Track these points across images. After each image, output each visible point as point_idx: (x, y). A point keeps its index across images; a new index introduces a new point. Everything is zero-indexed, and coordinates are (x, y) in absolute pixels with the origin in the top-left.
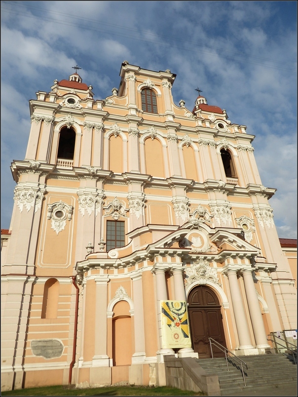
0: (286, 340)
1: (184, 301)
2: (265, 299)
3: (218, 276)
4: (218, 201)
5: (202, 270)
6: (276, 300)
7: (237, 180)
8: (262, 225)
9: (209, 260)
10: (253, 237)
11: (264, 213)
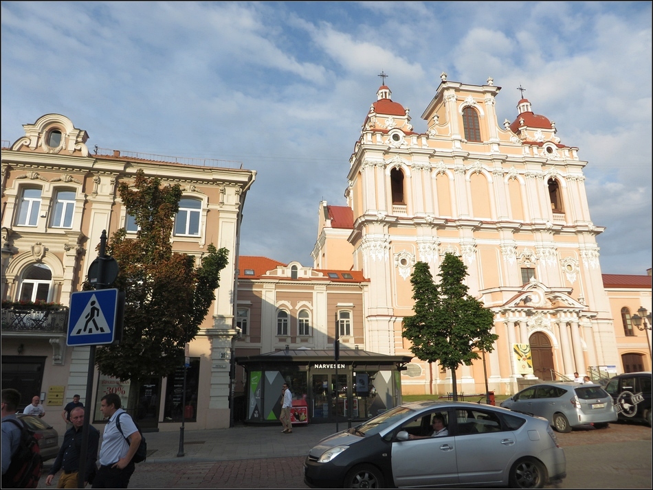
0: (599, 372)
1: (528, 344)
2: (585, 340)
3: (551, 325)
4: (545, 243)
5: (540, 321)
6: (593, 337)
7: (563, 215)
8: (587, 265)
9: (545, 314)
10: (577, 278)
11: (590, 254)
